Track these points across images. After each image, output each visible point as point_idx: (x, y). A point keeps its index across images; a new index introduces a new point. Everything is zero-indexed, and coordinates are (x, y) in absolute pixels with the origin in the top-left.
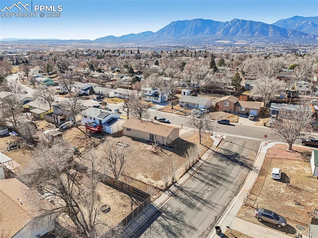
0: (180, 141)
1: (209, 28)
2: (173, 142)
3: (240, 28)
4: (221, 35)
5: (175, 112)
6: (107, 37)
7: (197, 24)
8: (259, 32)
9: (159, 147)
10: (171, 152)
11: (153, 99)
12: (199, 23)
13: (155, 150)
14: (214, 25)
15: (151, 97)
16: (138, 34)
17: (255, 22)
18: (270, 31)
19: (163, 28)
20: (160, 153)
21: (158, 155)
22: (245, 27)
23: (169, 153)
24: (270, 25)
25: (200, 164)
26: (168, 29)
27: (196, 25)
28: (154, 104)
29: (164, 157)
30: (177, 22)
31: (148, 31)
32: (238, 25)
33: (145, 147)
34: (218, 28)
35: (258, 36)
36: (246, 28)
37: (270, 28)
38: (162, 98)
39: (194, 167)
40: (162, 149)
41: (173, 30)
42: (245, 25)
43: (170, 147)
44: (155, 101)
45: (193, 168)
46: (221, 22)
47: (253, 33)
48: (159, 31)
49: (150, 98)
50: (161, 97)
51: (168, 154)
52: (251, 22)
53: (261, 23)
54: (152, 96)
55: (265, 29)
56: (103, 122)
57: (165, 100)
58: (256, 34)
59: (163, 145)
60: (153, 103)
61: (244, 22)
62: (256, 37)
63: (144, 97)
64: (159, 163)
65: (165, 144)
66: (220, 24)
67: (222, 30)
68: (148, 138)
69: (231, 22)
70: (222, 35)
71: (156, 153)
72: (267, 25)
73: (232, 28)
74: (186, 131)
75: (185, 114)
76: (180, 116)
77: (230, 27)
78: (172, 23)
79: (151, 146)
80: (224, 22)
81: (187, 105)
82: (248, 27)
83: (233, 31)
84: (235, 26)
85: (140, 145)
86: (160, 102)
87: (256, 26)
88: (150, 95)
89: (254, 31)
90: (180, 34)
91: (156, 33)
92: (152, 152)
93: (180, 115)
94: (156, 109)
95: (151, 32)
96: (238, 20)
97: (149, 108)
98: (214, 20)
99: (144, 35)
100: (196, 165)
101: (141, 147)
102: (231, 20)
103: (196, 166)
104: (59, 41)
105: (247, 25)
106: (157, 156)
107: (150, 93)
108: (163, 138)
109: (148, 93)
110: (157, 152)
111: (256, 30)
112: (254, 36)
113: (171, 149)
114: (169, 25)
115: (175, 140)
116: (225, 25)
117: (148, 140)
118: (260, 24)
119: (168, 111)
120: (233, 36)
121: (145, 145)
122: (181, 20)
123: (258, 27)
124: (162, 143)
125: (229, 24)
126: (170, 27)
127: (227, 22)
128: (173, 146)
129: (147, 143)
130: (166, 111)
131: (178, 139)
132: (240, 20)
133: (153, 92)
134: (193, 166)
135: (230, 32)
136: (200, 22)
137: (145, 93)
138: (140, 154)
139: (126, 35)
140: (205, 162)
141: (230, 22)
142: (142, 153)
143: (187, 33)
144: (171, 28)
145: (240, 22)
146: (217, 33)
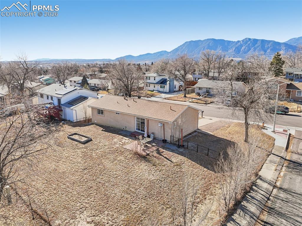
0: (200, 135)
1: (221, 47)
2: (185, 136)
3: (252, 47)
4: (232, 53)
5: (189, 100)
6: (126, 56)
7: (209, 43)
8: (271, 50)
9: (154, 144)
10: (181, 157)
11: (158, 87)
12: (211, 43)
13: (143, 150)
14: (226, 44)
15: (156, 85)
16: (154, 53)
17: (266, 40)
18: (282, 48)
19: (178, 48)
20: (155, 157)
21: (149, 161)
22: (256, 45)
23: (177, 158)
24: (282, 43)
25: (262, 193)
26: (181, 48)
27: (209, 45)
28: (159, 94)
29: (164, 168)
30: (190, 42)
31: (163, 50)
32: (249, 44)
33: (124, 144)
34: (229, 47)
35: (270, 54)
36: (258, 47)
37: (282, 46)
38: (171, 87)
39: (248, 201)
40: (160, 149)
41: (186, 49)
42: (257, 43)
43: (179, 146)
44: (161, 90)
45: (244, 203)
46: (232, 41)
47: (265, 51)
48: (173, 50)
49: (154, 87)
50: (170, 84)
51: (174, 160)
52: (263, 41)
53: (273, 42)
54: (157, 83)
55: (277, 47)
56: (63, 102)
57: (175, 89)
58: (268, 51)
59: (165, 141)
60: (158, 92)
61: (255, 41)
62: (268, 54)
63: (147, 86)
64: (146, 183)
65: (168, 139)
66: (231, 43)
67: (234, 49)
68: (133, 126)
69: (243, 41)
70: (234, 53)
71: (144, 158)
72: (279, 44)
73: (244, 47)
74: (211, 121)
75: (205, 103)
76: (198, 105)
77: (241, 46)
78: (185, 43)
79: (136, 142)
80: (235, 41)
81: (208, 92)
82: (259, 45)
83: (245, 49)
84: (247, 45)
85: (115, 140)
86: (168, 91)
87: (268, 44)
88: (155, 82)
89: (266, 49)
90: (193, 52)
91: (170, 52)
92: (136, 153)
93: (197, 103)
94: (161, 97)
95: (166, 51)
96: (250, 39)
97: (151, 97)
98: (226, 40)
99: (159, 54)
100: (253, 194)
101: (115, 143)
102: (242, 40)
103: (253, 198)
104: (84, 61)
105: (259, 43)
106: (147, 163)
107: (155, 80)
108: (164, 124)
109: (152, 80)
110: (148, 155)
111: (268, 48)
112: (266, 53)
113: (181, 150)
114: (183, 45)
115: (190, 134)
116: (236, 44)
117: (133, 131)
118: (271, 42)
119: (178, 100)
120: (244, 54)
121: (126, 140)
122: (194, 40)
123: (269, 45)
124: (160, 135)
125: (240, 43)
126: (184, 46)
127: (239, 41)
128: (185, 144)
129: (130, 136)
130: (175, 99)
131: (195, 131)
132: (251, 39)
133: (158, 79)
134: (244, 198)
135: (242, 50)
136: (213, 42)
137: (148, 81)
138: (107, 158)
139: (143, 55)
140: (275, 187)
141: (241, 41)
142: (112, 157)
143: (200, 51)
144: (184, 48)
145: (251, 41)
146: (229, 51)
